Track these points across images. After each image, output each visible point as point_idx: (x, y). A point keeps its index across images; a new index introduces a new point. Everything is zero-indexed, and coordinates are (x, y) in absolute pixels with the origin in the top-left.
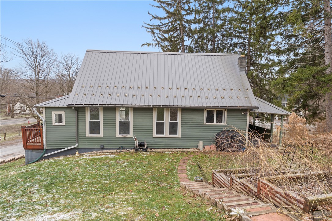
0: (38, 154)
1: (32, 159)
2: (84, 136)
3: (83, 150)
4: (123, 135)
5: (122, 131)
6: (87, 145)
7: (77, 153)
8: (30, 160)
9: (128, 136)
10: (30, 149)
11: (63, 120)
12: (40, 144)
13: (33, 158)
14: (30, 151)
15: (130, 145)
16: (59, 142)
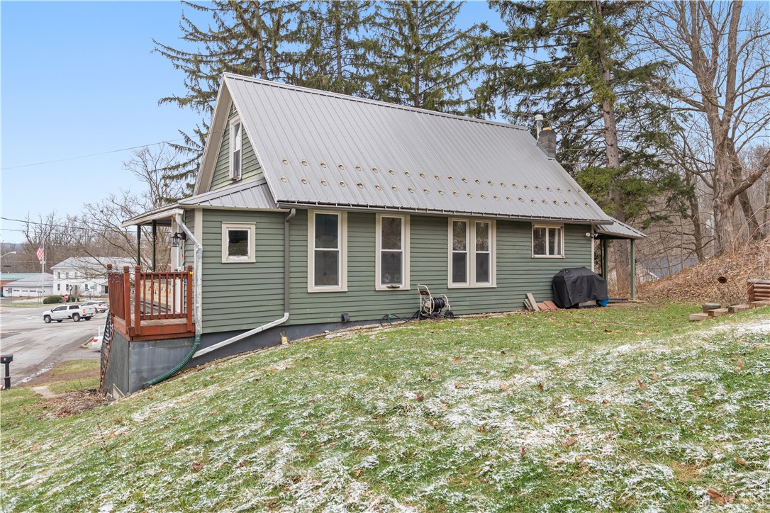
0: (172, 351)
1: (153, 370)
2: (304, 290)
3: (297, 331)
4: (389, 285)
5: (387, 275)
6: (308, 316)
7: (284, 339)
8: (145, 375)
9: (402, 287)
10: (147, 338)
11: (249, 248)
12: (184, 321)
13: (156, 366)
14: (149, 346)
15: (404, 311)
16: (236, 310)
